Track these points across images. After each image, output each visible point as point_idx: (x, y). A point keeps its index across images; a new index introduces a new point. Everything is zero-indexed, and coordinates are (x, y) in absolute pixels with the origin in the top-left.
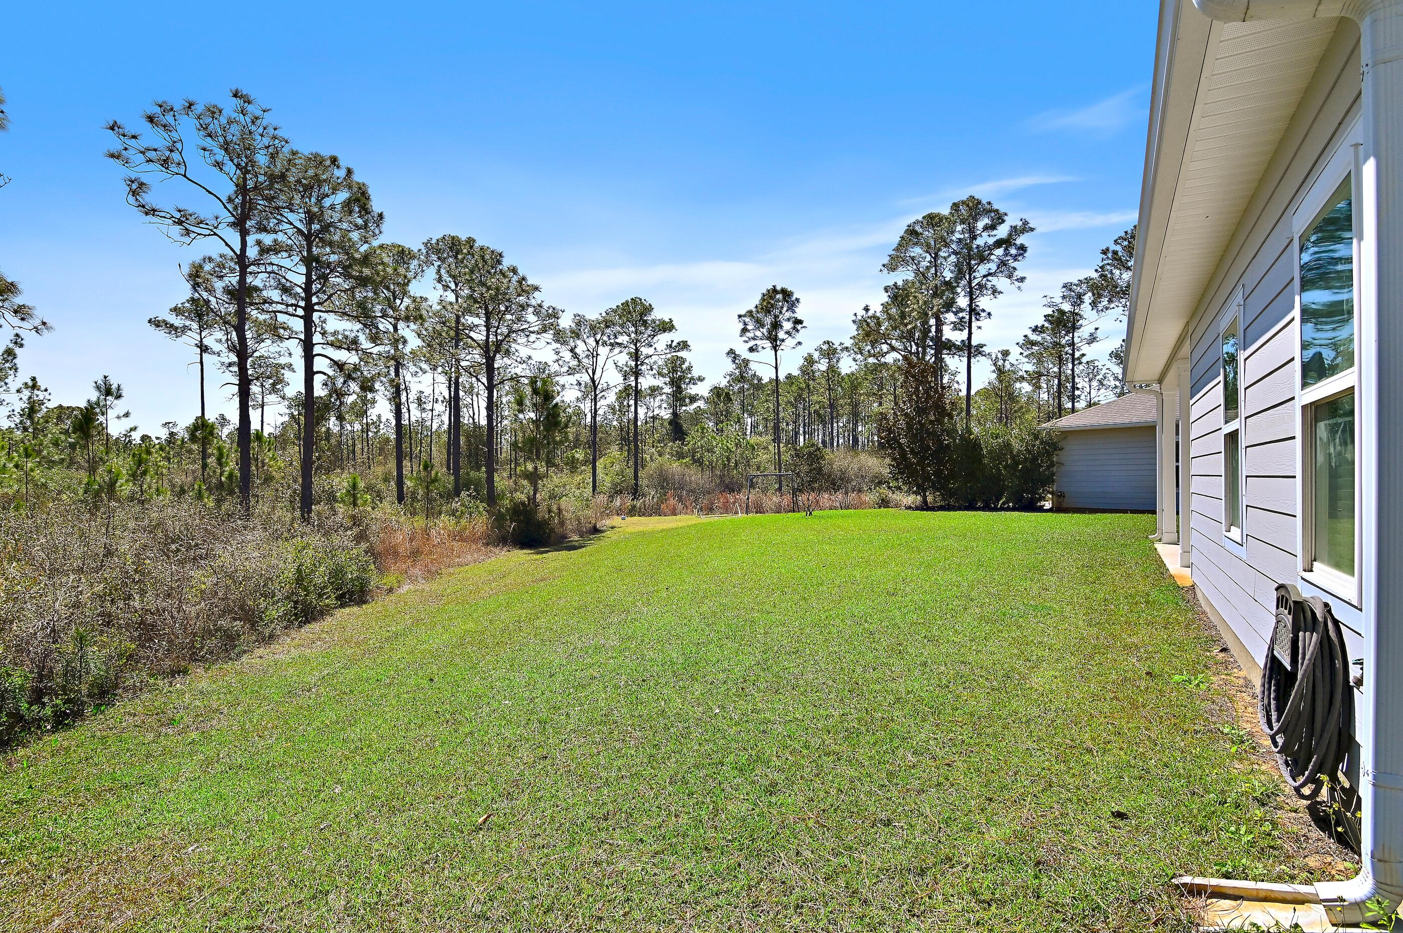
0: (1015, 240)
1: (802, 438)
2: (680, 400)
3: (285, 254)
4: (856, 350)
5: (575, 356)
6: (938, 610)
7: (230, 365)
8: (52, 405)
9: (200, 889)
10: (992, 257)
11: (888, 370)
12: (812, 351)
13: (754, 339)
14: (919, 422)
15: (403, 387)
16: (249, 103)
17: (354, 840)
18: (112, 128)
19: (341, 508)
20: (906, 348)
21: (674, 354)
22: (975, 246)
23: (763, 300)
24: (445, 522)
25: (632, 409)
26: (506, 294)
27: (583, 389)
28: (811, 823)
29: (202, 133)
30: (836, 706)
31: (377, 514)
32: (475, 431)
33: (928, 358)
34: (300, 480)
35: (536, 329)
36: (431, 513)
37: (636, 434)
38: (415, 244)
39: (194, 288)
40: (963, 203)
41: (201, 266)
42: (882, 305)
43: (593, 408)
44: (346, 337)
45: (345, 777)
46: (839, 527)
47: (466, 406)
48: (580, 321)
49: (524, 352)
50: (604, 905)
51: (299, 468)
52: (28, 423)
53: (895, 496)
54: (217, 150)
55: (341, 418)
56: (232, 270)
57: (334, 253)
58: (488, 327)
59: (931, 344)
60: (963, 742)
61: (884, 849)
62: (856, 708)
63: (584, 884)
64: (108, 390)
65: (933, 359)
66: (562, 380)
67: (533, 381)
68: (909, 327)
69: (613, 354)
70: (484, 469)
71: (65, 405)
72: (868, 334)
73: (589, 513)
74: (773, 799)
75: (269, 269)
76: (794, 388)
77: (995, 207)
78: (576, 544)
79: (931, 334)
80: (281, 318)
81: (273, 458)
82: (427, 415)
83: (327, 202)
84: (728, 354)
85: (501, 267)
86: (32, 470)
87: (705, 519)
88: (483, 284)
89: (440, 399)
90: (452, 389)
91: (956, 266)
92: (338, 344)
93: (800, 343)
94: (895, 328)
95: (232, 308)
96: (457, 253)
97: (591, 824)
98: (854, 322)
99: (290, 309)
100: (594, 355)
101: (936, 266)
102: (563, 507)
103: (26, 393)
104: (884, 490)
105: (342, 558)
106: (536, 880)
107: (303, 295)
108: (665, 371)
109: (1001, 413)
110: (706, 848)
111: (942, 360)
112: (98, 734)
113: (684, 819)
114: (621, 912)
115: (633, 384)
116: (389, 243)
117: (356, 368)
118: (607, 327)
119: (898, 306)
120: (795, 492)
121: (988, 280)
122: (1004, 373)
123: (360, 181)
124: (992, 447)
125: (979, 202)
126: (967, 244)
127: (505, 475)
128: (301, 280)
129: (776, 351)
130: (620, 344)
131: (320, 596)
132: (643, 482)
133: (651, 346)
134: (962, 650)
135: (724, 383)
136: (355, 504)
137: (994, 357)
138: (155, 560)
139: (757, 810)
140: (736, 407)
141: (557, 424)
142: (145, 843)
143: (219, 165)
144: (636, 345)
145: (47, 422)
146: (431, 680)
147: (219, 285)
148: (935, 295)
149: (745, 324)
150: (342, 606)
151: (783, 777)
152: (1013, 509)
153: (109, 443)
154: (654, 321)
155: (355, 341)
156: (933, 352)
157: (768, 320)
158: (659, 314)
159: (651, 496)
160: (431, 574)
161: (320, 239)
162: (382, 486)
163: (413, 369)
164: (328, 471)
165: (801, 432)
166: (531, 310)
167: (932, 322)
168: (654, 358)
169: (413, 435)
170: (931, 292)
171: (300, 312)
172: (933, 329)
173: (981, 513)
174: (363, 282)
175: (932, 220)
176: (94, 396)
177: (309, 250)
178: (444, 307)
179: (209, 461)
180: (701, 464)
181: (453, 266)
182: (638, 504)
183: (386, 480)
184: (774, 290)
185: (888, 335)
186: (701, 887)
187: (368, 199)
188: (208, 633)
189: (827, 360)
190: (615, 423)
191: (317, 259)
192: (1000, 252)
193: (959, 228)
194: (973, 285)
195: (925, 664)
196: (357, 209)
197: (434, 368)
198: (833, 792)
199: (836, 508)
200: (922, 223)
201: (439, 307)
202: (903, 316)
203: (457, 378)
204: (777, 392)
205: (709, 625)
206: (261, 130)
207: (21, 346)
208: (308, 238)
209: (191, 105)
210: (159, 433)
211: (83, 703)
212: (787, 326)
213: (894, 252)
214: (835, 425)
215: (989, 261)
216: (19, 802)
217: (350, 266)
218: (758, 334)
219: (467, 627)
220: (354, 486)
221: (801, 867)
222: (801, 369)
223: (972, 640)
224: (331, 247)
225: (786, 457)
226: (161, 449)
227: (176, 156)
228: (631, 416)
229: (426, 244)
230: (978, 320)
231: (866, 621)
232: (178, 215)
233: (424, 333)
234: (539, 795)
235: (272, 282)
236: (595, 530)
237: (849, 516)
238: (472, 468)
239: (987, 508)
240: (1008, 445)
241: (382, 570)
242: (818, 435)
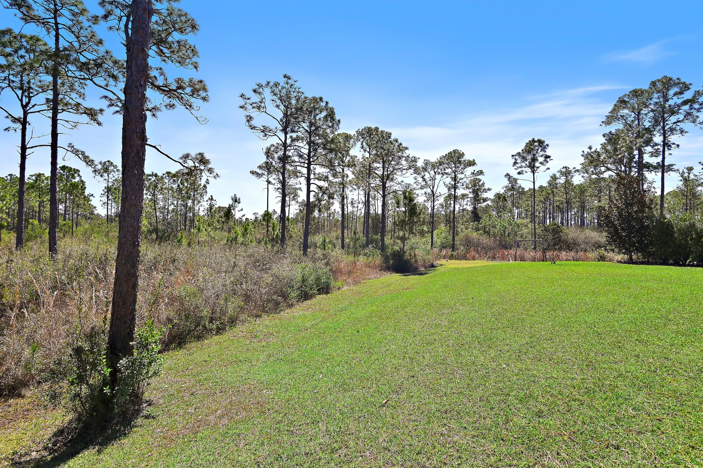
0: (698, 99)
1: (548, 221)
2: (478, 200)
3: (301, 141)
4: (584, 171)
5: (424, 180)
6: (645, 324)
7: (278, 189)
8: (217, 206)
9: (269, 410)
10: (680, 111)
11: (605, 181)
12: (555, 172)
13: (521, 167)
14: (627, 212)
15: (345, 197)
16: (290, 79)
17: (328, 400)
18: (241, 97)
19: (319, 250)
20: (617, 169)
21: (475, 177)
22: (667, 106)
23: (526, 146)
24: (362, 259)
25: (452, 205)
26: (393, 152)
27: (427, 196)
28: (566, 438)
29: (272, 94)
30: (578, 373)
31: (334, 254)
32: (376, 216)
33: (632, 174)
34: (303, 238)
35: (406, 168)
36: (356, 254)
37: (454, 217)
38: (352, 132)
39: (267, 157)
40: (659, 81)
41: (270, 149)
42: (601, 144)
43: (432, 205)
44: (323, 175)
45: (324, 371)
46: (573, 271)
47: (372, 205)
48: (427, 163)
49: (400, 179)
50: (447, 457)
51: (302, 233)
52: (209, 213)
53: (609, 255)
54: (277, 100)
55: (320, 211)
56: (281, 149)
57: (319, 139)
58: (384, 168)
59: (635, 165)
60: (670, 407)
61: (615, 463)
62: (591, 376)
63: (436, 444)
64: (236, 200)
65: (637, 174)
66: (417, 192)
67: (404, 193)
68: (620, 156)
69: (443, 178)
70: (379, 234)
71: (221, 206)
72: (591, 162)
73: (430, 257)
74: (541, 420)
75: (295, 148)
76: (544, 193)
77: (682, 80)
78: (423, 272)
79: (635, 160)
80: (299, 168)
81: (293, 228)
82: (355, 209)
83: (318, 117)
84: (505, 176)
85: (390, 139)
86: (210, 232)
87: (491, 263)
88: (382, 148)
89: (361, 202)
90: (366, 197)
91: (653, 118)
92: (320, 179)
93: (548, 169)
94: (610, 158)
95: (281, 165)
96: (370, 135)
97: (438, 414)
98: (582, 156)
99: (302, 164)
100: (433, 179)
101: (638, 119)
102: (417, 253)
103: (209, 202)
104: (602, 251)
105: (320, 272)
106: (412, 437)
107: (307, 158)
108: (470, 186)
109: (687, 206)
110: (502, 439)
111: (643, 175)
112: (231, 338)
113: (488, 421)
114: (456, 463)
115: (453, 193)
116: (342, 133)
117: (327, 189)
118: (440, 165)
119: (612, 144)
120: (544, 251)
121: (677, 125)
122: (689, 181)
123: (331, 107)
124: (681, 227)
125: (671, 79)
126: (662, 105)
127: (389, 237)
128: (306, 151)
129: (534, 174)
130: (446, 173)
131: (311, 289)
132: (457, 243)
133: (463, 173)
134: (665, 351)
135: (502, 191)
136: (324, 249)
137: (681, 172)
138: (251, 269)
139: (532, 424)
140: (509, 204)
141: (415, 213)
142: (247, 386)
143: (278, 106)
144: (455, 173)
145: (215, 213)
146: (358, 332)
147: (276, 156)
148: (638, 136)
149: (516, 160)
150: (319, 294)
151: (547, 409)
152: (697, 266)
153: (235, 221)
154: (465, 161)
155: (327, 177)
156: (636, 170)
157: (529, 157)
158: (468, 157)
159: (462, 249)
160: (356, 283)
161: (315, 133)
162: (335, 241)
163: (350, 188)
164: (314, 234)
165: (548, 217)
166: (404, 159)
167: (636, 152)
168: (465, 180)
169: (349, 218)
170: (635, 135)
171: (306, 165)
172: (637, 157)
173: (673, 267)
174: (331, 150)
175: (636, 93)
176: (231, 202)
177: (310, 139)
178: (364, 160)
179: (269, 229)
180: (489, 234)
181: (369, 141)
182: (455, 253)
183: (337, 238)
184: (534, 141)
185: (606, 161)
186: (500, 460)
187: (334, 114)
188: (269, 301)
189: (565, 177)
190: (443, 213)
191: (313, 142)
192: (686, 107)
193: (656, 95)
194: (666, 128)
195: (638, 356)
196: (329, 119)
197: (359, 188)
198: (580, 423)
199: (570, 260)
200: (629, 95)
201: (362, 160)
202: (615, 150)
203: (369, 192)
204: (534, 195)
205: (497, 319)
206: (294, 90)
207: (209, 183)
208: (310, 133)
209: (268, 83)
210: (252, 217)
211: (225, 325)
212: (541, 159)
213: (609, 114)
214: (569, 213)
215: (678, 113)
216: (205, 361)
217: (326, 144)
218: (523, 164)
219: (373, 308)
220: (324, 241)
221: (560, 462)
222: (548, 182)
223: (672, 345)
224: (319, 136)
225: (539, 231)
226: (253, 224)
227: (263, 105)
228: (452, 209)
229: (357, 132)
230: (669, 150)
231: (595, 326)
232: (262, 128)
233: (355, 172)
234: (411, 394)
235: (296, 153)
236: (433, 266)
237: (579, 265)
238: (374, 234)
239: (676, 264)
240: (693, 225)
241: (336, 279)
242: (558, 219)
